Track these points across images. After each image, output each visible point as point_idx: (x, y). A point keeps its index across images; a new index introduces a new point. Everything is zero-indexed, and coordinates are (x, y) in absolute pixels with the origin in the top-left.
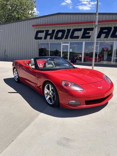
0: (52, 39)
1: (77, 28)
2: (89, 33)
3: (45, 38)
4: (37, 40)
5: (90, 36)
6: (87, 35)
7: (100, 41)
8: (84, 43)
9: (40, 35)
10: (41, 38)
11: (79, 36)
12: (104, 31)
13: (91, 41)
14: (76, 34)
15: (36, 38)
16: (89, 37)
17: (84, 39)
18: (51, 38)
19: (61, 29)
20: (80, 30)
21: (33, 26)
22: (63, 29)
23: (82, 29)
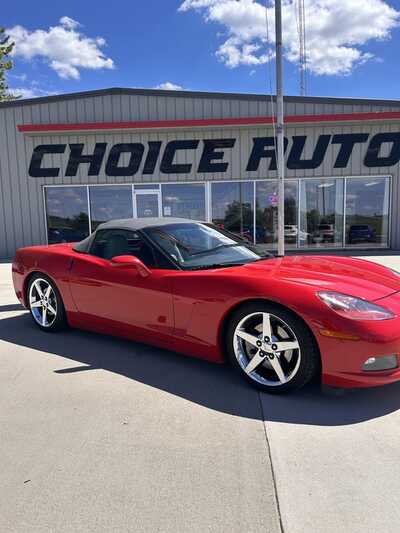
0: (97, 173)
1: (181, 138)
2: (220, 155)
3: (72, 171)
4: (41, 180)
5: (227, 164)
6: (215, 161)
7: (258, 178)
8: (208, 186)
9: (49, 161)
10: (54, 172)
11: (190, 165)
12: (266, 148)
13: (231, 179)
14: (181, 157)
15: (35, 170)
16: (223, 167)
17: (209, 175)
18: (94, 171)
19: (127, 140)
20: (193, 144)
21: (22, 128)
22: (136, 140)
23: (198, 141)
